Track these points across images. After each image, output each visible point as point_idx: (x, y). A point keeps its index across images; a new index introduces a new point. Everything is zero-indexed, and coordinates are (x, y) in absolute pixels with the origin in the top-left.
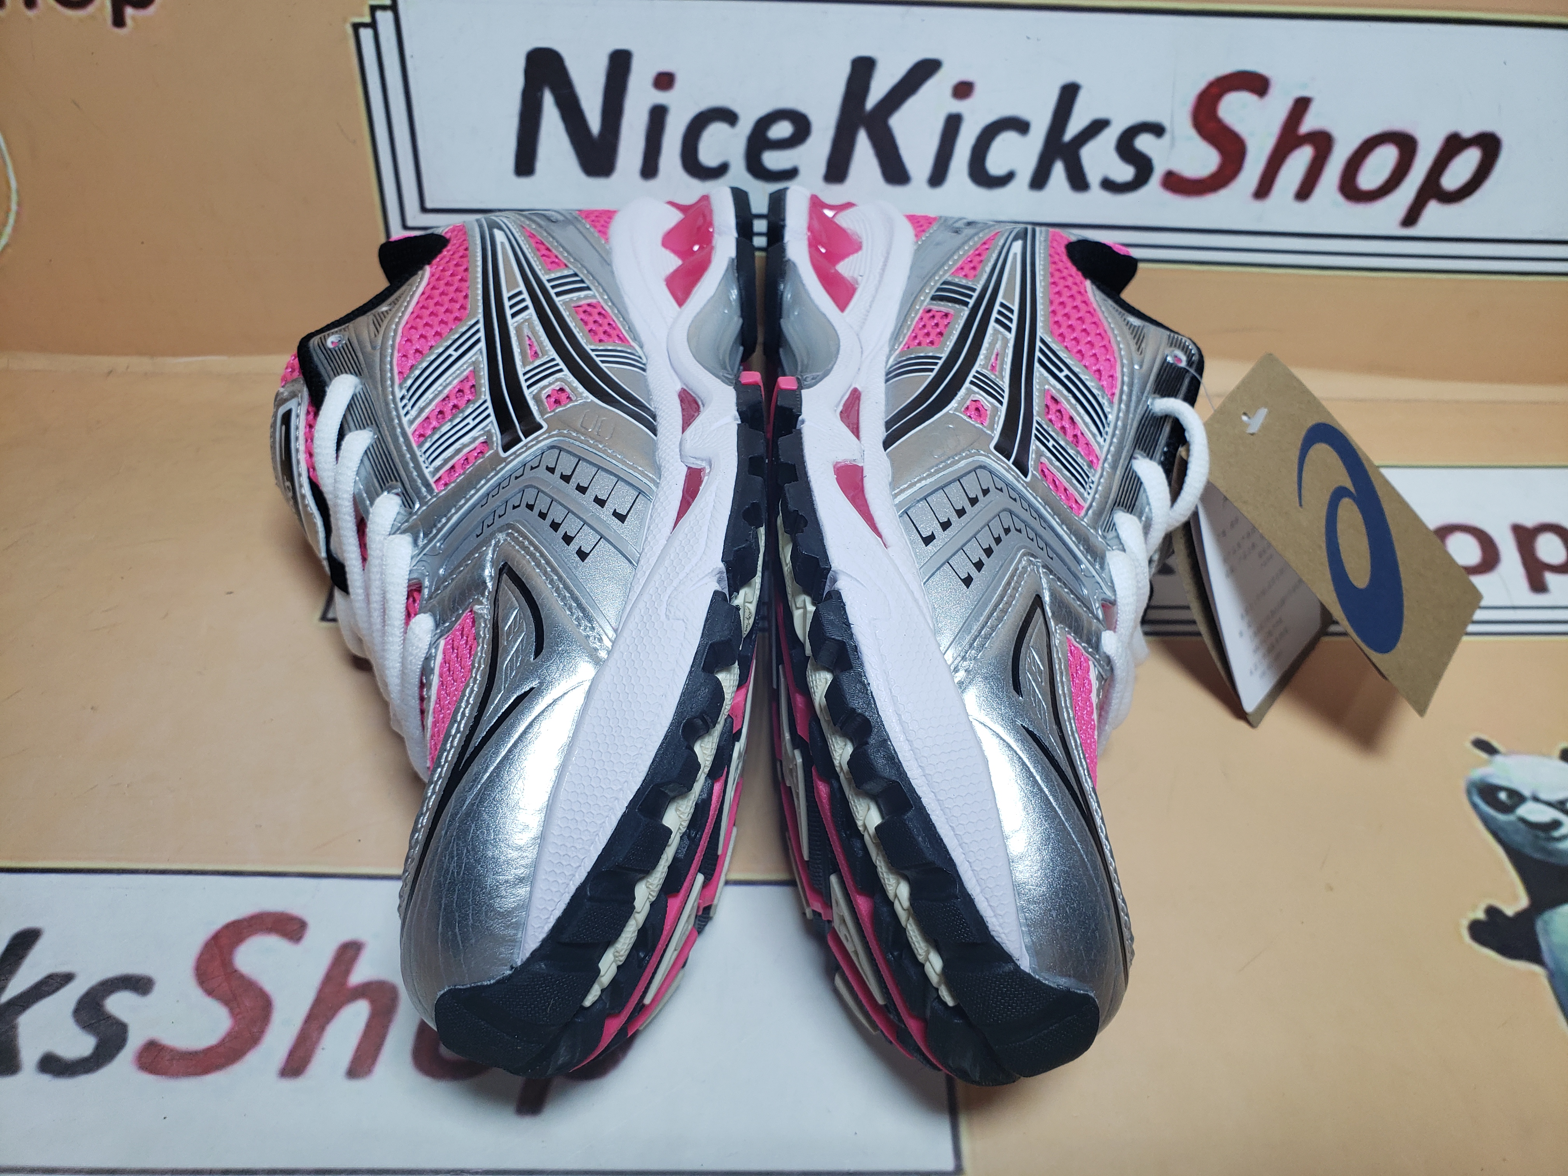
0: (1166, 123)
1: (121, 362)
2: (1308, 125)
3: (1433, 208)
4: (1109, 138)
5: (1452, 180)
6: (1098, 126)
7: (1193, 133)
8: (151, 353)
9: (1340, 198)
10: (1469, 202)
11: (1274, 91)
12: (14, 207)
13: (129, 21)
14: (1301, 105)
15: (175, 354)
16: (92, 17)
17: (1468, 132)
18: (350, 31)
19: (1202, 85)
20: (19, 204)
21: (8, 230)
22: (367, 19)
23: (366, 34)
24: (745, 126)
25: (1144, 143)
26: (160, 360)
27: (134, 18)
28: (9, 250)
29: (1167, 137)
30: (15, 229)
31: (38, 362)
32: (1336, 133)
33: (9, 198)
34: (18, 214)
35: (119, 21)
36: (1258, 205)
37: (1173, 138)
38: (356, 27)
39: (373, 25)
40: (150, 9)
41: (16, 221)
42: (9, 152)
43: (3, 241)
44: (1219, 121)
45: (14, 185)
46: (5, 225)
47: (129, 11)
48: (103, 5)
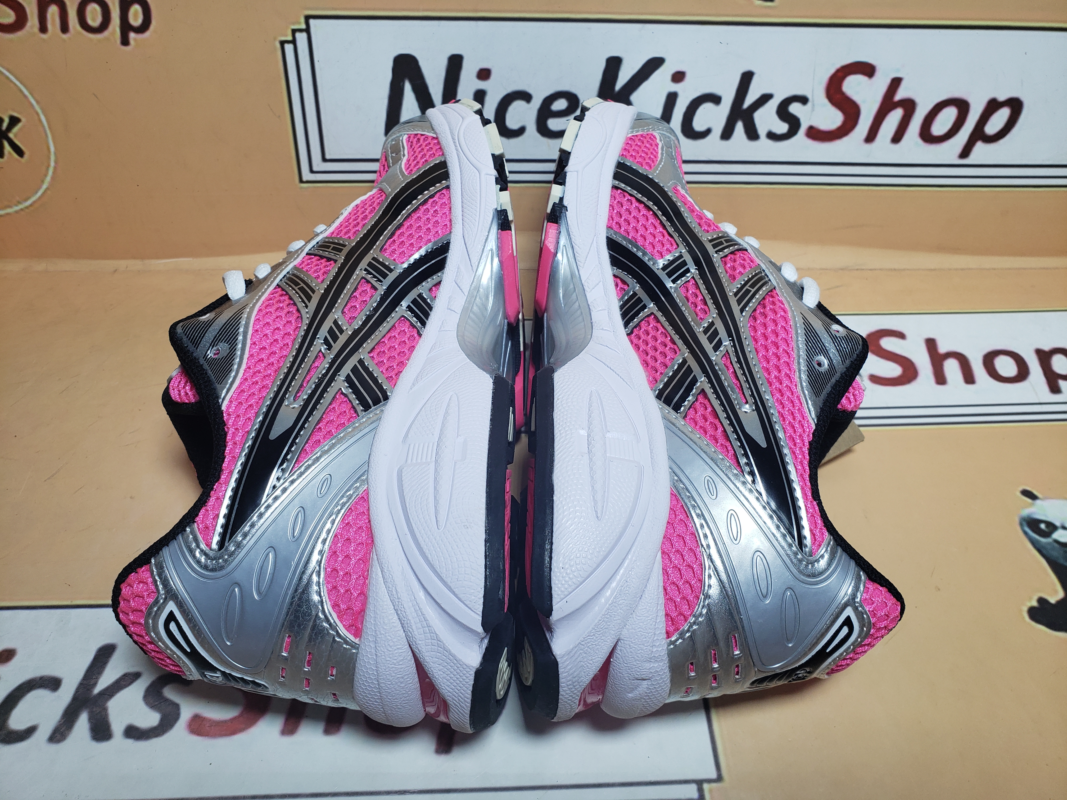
0: (809, 96)
1: (122, 264)
2: (900, 95)
3: (980, 146)
4: (772, 106)
5: (992, 128)
6: (765, 99)
7: (826, 101)
8: (142, 257)
9: (920, 141)
10: (1002, 142)
11: (878, 74)
12: (52, 164)
13: (132, 42)
14: (896, 83)
15: (158, 258)
16: (107, 39)
17: (1002, 98)
18: (278, 45)
19: (832, 71)
20: (56, 162)
21: (48, 179)
22: (290, 38)
23: (289, 48)
24: (537, 103)
25: (795, 108)
26: (147, 262)
27: (135, 40)
28: (49, 192)
29: (809, 104)
30: (53, 178)
31: (67, 265)
32: (917, 100)
33: (49, 158)
34: (55, 168)
35: (125, 41)
36: (868, 146)
37: (813, 105)
38: (282, 43)
39: (294, 42)
40: (147, 34)
41: (54, 173)
42: (50, 128)
43: (45, 186)
44: (843, 94)
45: (52, 149)
46: (46, 175)
47: (132, 35)
48: (114, 30)
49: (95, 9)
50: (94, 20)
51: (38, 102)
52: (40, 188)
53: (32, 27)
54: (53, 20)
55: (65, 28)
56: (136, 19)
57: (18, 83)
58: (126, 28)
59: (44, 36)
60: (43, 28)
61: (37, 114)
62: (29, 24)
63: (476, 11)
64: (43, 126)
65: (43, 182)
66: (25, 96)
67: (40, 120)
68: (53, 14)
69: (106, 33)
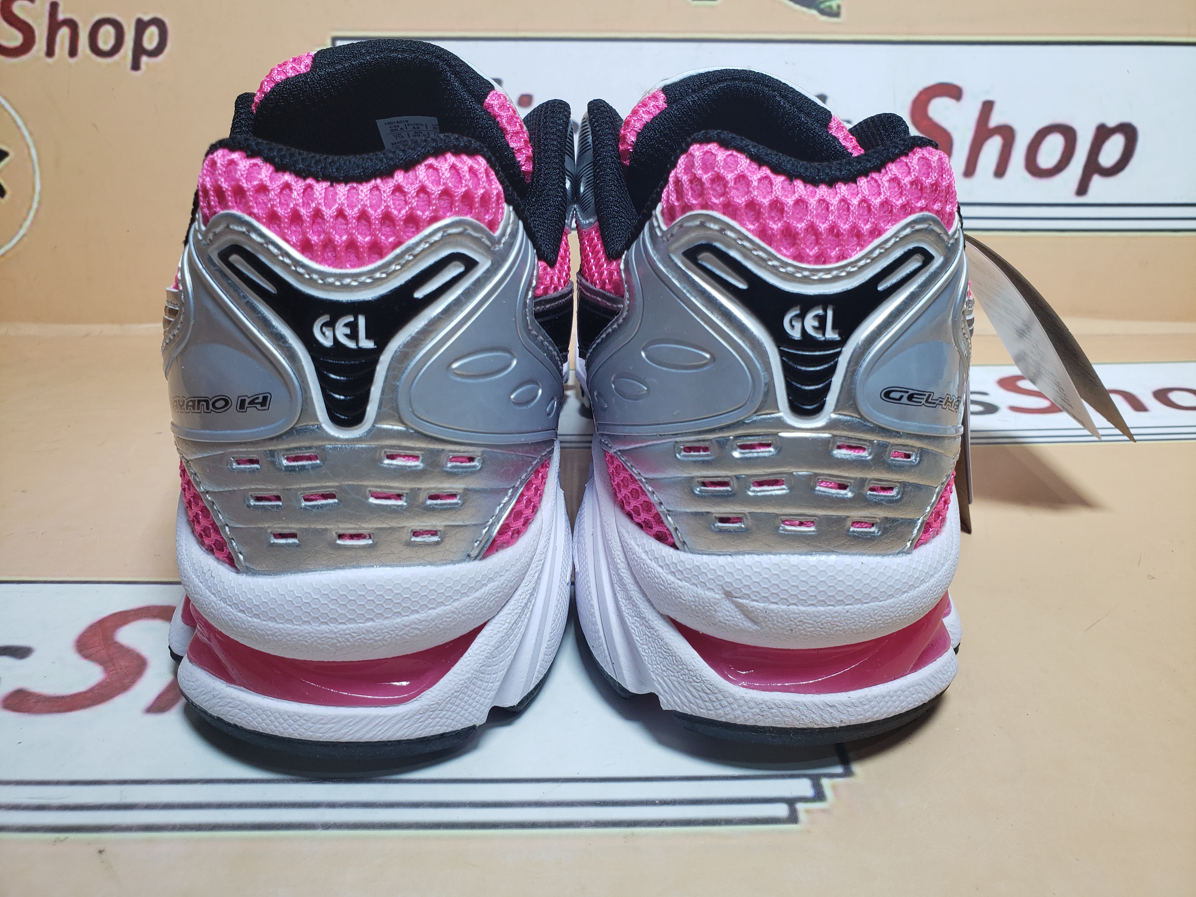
2: (994, 121)
5: (1107, 159)
8: (121, 321)
9: (1027, 175)
11: (966, 96)
12: (35, 205)
13: (143, 66)
14: (988, 107)
16: (117, 63)
17: (1112, 123)
20: (40, 203)
21: (28, 223)
27: (147, 64)
28: (26, 239)
30: (33, 223)
31: (31, 329)
32: (1016, 126)
33: (32, 198)
34: (37, 210)
35: (136, 66)
36: (968, 181)
40: (161, 58)
41: (35, 216)
42: (39, 164)
43: (22, 232)
44: (930, 120)
45: (38, 187)
46: (25, 219)
47: (144, 59)
48: (126, 55)
49: (108, 31)
50: (105, 43)
51: (31, 134)
52: (17, 233)
53: (38, 51)
54: (62, 44)
55: (73, 52)
56: (150, 42)
57: (13, 113)
58: (139, 51)
59: (50, 60)
60: (50, 52)
61: (28, 147)
62: (35, 48)
63: (517, 30)
64: (32, 161)
65: (21, 226)
66: (18, 128)
67: (30, 154)
68: (63, 37)
69: (117, 57)
